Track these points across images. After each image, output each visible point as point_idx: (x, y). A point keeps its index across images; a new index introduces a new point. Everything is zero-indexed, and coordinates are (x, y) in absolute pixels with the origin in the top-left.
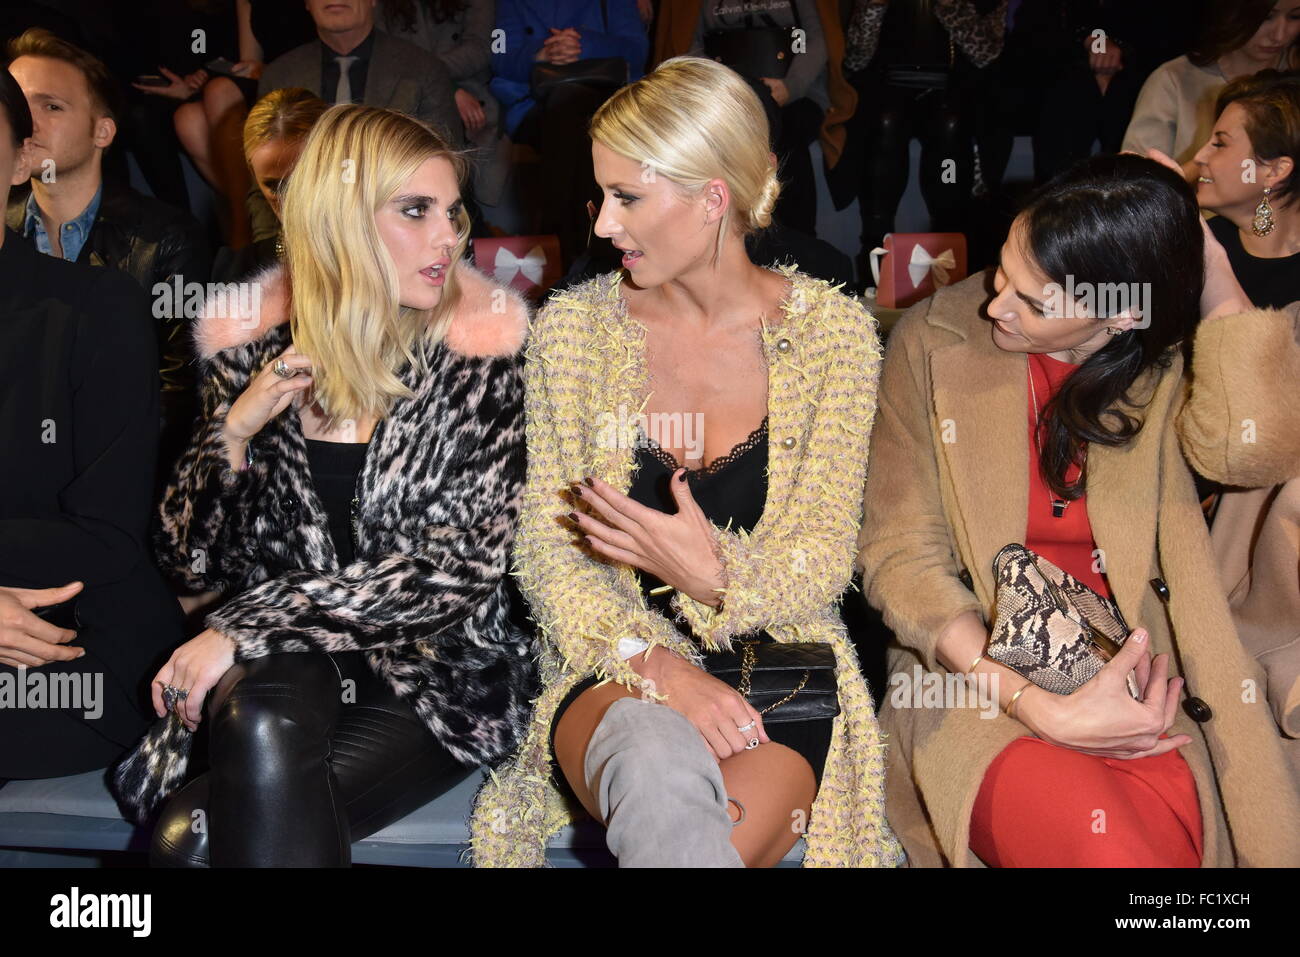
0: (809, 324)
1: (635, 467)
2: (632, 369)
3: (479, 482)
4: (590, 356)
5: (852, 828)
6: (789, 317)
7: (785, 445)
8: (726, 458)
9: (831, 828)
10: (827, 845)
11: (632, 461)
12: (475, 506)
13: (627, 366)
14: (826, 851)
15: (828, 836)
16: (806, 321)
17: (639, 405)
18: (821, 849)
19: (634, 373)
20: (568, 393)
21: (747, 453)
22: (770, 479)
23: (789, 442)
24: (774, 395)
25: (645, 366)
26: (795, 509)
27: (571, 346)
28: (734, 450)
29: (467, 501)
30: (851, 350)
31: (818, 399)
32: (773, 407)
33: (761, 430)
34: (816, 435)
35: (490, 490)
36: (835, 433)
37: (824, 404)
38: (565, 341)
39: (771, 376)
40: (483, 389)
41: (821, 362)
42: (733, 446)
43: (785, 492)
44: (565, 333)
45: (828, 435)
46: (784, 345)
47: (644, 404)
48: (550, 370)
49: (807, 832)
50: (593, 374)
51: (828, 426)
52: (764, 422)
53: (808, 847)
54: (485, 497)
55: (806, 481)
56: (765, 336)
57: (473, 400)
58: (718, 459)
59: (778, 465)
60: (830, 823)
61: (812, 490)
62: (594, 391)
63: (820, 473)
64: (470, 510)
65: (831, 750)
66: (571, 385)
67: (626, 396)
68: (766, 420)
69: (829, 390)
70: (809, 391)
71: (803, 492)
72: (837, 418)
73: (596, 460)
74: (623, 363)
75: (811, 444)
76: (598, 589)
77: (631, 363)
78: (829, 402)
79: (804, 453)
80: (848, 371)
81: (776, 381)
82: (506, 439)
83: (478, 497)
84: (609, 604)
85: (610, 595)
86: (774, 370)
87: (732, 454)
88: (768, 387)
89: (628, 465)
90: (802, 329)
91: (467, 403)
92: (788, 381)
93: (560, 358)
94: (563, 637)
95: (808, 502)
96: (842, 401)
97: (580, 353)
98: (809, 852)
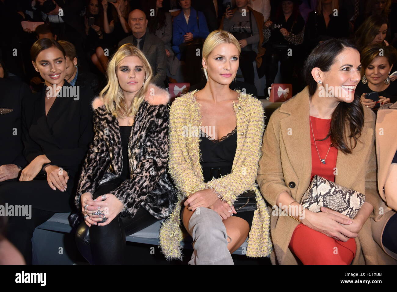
0: (245, 103)
1: (200, 140)
2: (197, 115)
3: (159, 135)
4: (186, 113)
5: (261, 239)
6: (240, 101)
7: (241, 135)
8: (226, 137)
9: (255, 239)
10: (253, 244)
11: (199, 139)
12: (159, 142)
13: (196, 114)
14: (253, 245)
15: (254, 241)
16: (245, 102)
17: (200, 124)
18: (252, 245)
19: (198, 116)
20: (181, 123)
21: (231, 136)
22: (238, 144)
23: (242, 134)
24: (238, 121)
25: (201, 114)
26: (244, 153)
27: (181, 110)
28: (228, 135)
29: (157, 141)
30: (257, 110)
31: (249, 123)
32: (238, 124)
33: (235, 130)
34: (248, 132)
35: (162, 138)
36: (253, 131)
37: (250, 123)
38: (179, 109)
39: (237, 116)
40: (157, 111)
41: (249, 113)
42: (228, 134)
43: (241, 148)
44: (179, 107)
45: (251, 132)
46: (240, 108)
47: (201, 124)
48: (176, 117)
49: (248, 240)
50: (187, 117)
51: (252, 129)
52: (235, 128)
53: (248, 244)
54: (161, 139)
55: (246, 144)
56: (235, 106)
57: (154, 114)
58: (224, 137)
59: (240, 140)
60: (254, 237)
61: (248, 147)
62: (188, 121)
63: (250, 142)
64: (158, 143)
65: (254, 218)
66: (181, 121)
67: (196, 122)
68: (236, 128)
69: (252, 120)
70: (247, 121)
71: (245, 148)
72: (254, 127)
73: (189, 140)
74: (195, 114)
75: (247, 134)
76: (190, 176)
77: (197, 113)
78: (251, 123)
79: (246, 137)
80: (256, 115)
81: (238, 118)
82: (165, 125)
83: (159, 139)
84: (193, 180)
85: (194, 177)
86: (238, 115)
87: (227, 136)
88: (236, 119)
89: (198, 140)
90: (244, 104)
91: (153, 114)
92: (242, 118)
93: (178, 113)
94: (181, 189)
95: (247, 150)
96: (255, 123)
97: (183, 112)
98: (249, 245)
